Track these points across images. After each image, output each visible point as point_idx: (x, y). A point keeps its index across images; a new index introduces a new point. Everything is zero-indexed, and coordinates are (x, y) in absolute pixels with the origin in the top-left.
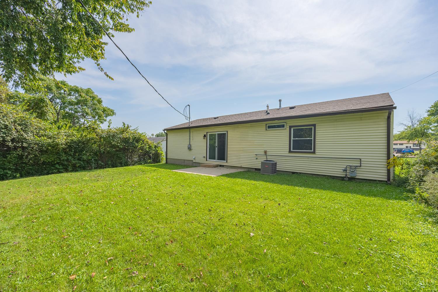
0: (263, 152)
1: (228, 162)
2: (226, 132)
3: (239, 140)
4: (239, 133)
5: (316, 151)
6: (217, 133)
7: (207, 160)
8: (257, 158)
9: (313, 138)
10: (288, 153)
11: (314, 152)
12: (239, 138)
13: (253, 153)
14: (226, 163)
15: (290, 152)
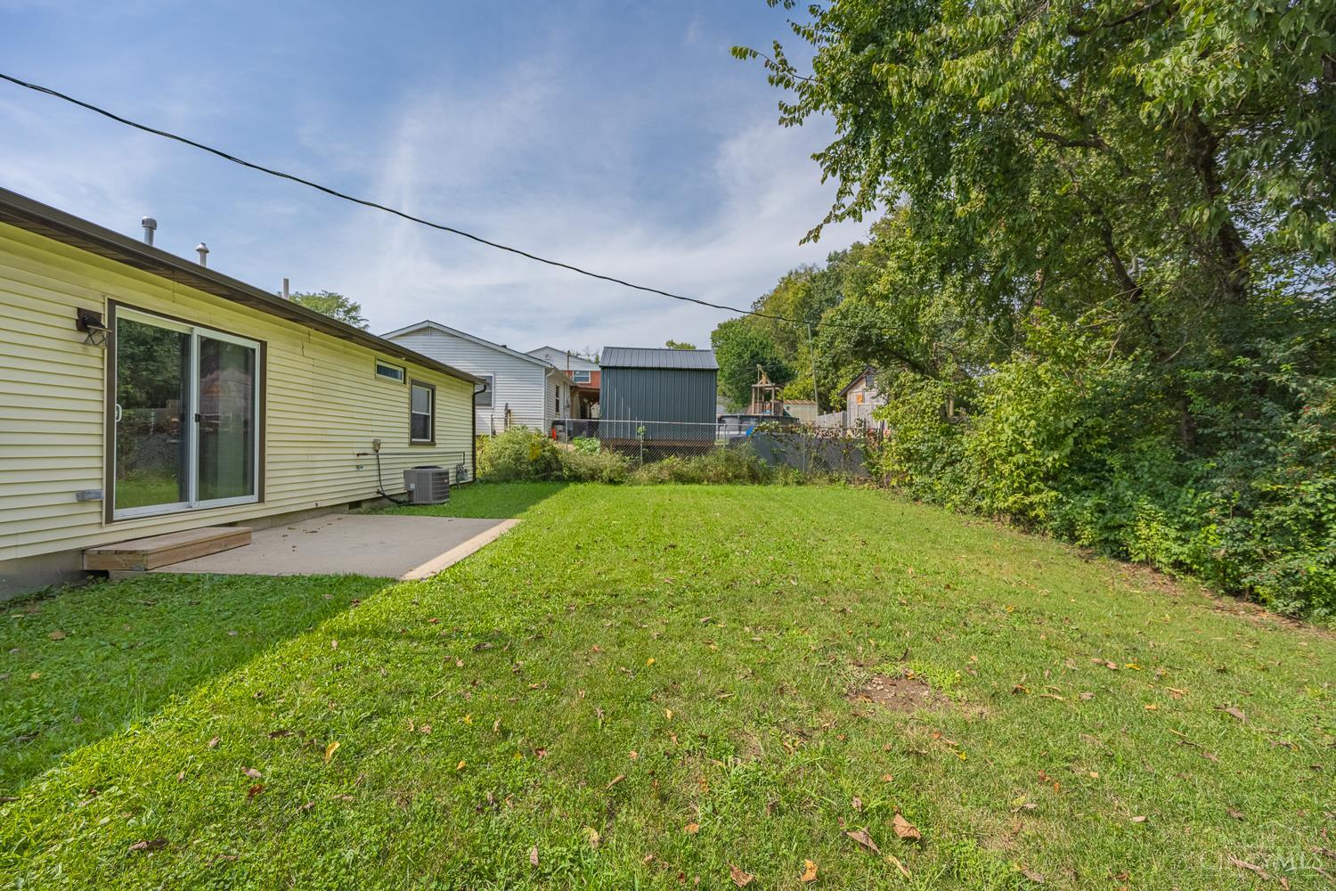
0: (371, 445)
1: (267, 498)
2: (256, 346)
3: (310, 396)
4: (311, 368)
5: (436, 441)
6: (198, 332)
7: (110, 520)
8: (357, 467)
9: (430, 414)
10: (407, 446)
11: (433, 443)
12: (311, 389)
13: (350, 451)
14: (260, 506)
15: (412, 444)
